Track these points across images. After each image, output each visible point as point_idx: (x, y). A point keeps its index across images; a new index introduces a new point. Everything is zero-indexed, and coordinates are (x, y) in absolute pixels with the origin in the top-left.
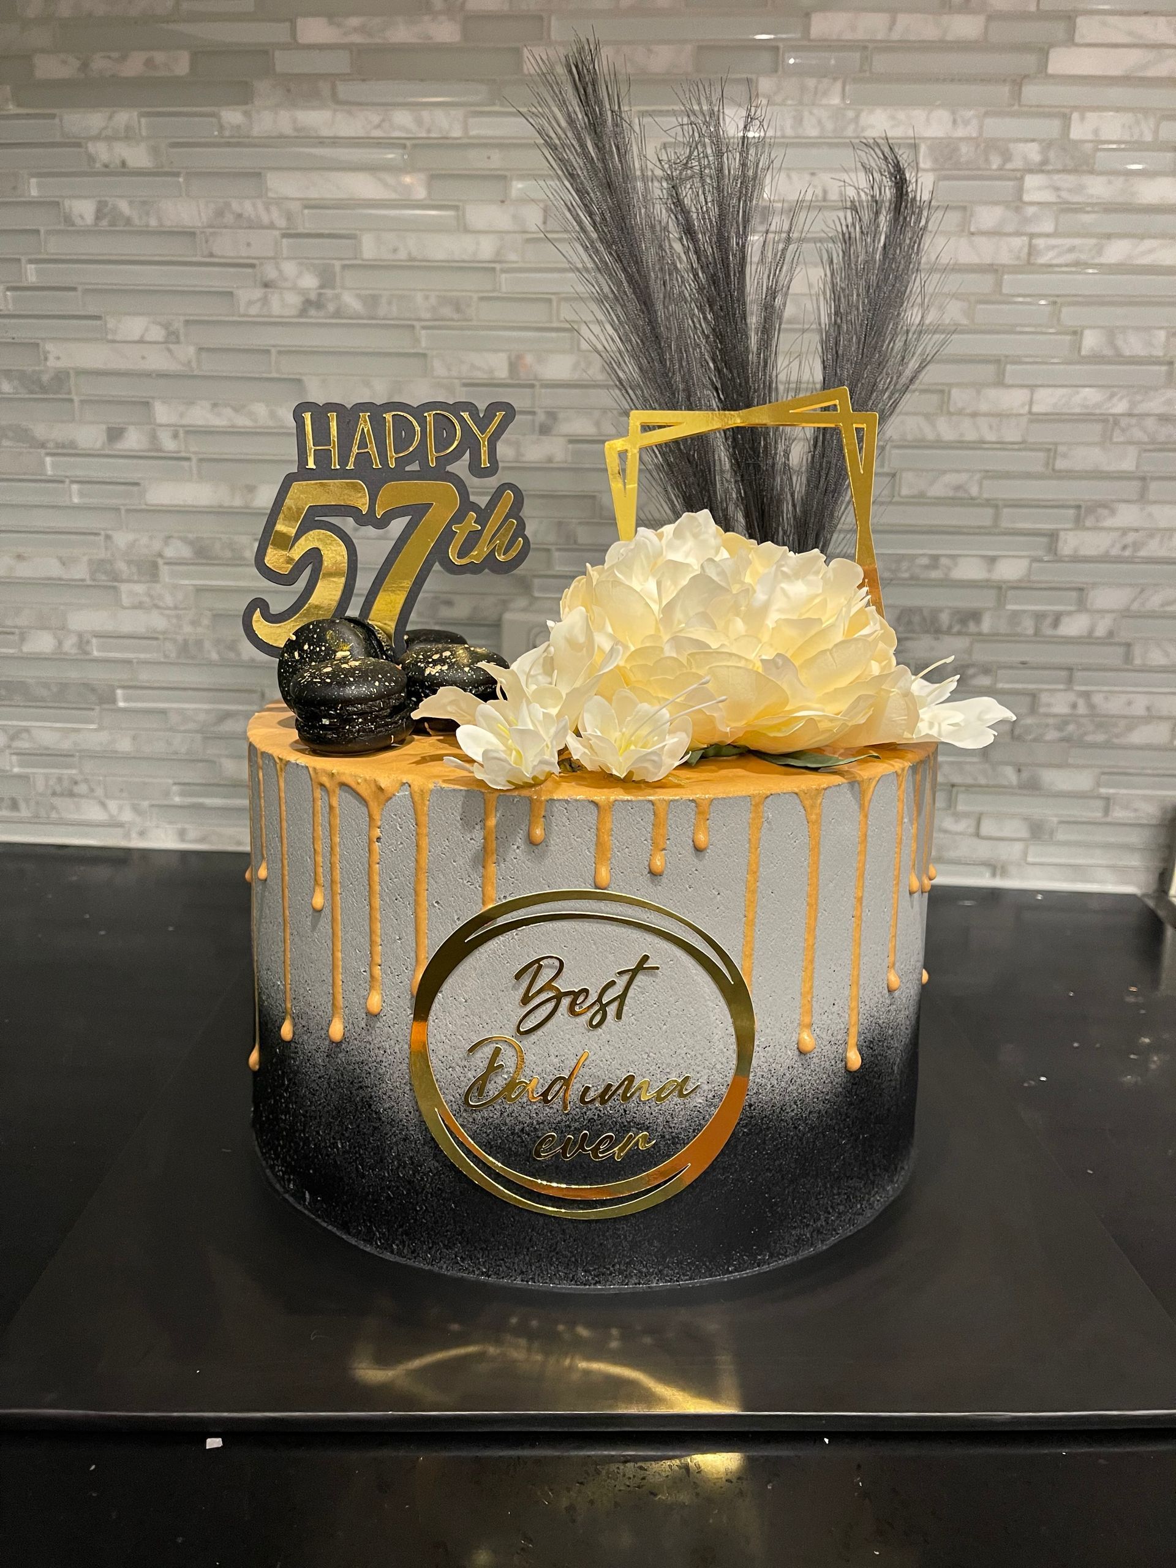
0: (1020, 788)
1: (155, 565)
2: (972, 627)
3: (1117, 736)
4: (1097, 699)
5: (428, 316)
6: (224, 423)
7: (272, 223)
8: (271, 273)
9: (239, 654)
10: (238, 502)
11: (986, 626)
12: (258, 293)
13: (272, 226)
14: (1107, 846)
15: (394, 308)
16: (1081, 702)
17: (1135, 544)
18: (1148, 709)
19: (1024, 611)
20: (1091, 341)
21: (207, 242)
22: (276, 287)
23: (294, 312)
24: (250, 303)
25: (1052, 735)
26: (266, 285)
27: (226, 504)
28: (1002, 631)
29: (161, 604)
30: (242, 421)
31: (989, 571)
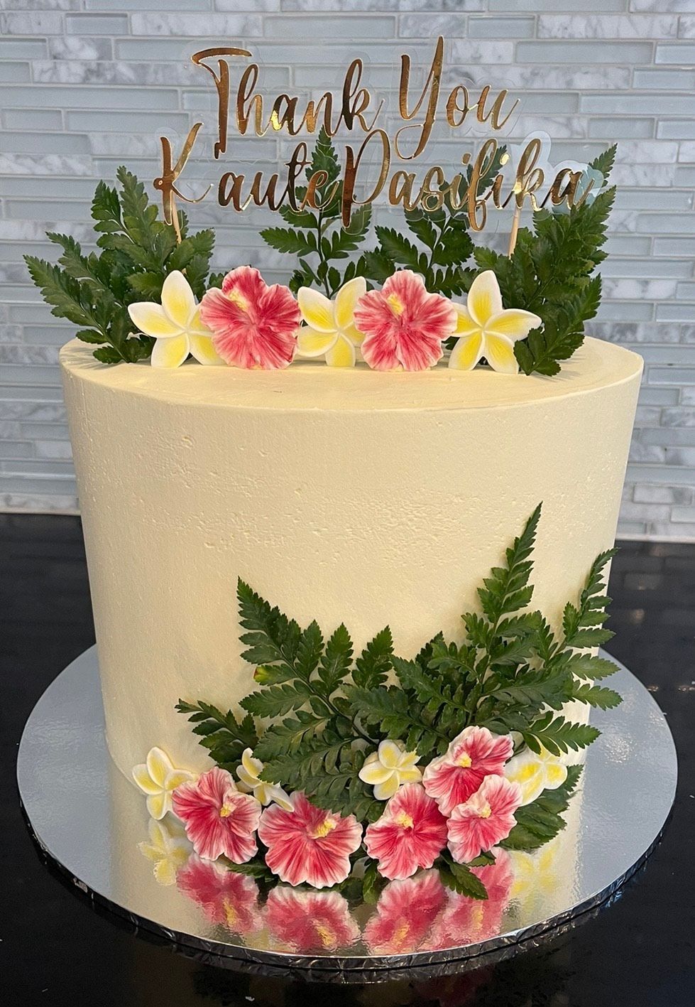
0: (667, 463)
2: (629, 336)
5: (188, 83)
6: (25, 171)
7: (58, 5)
8: (59, 47)
9: (46, 359)
11: (640, 335)
12: (48, 64)
13: (58, 8)
15: (160, 76)
19: (671, 324)
22: (63, 59)
23: (78, 79)
24: (43, 72)
27: (30, 238)
28: (654, 340)
30: (40, 170)
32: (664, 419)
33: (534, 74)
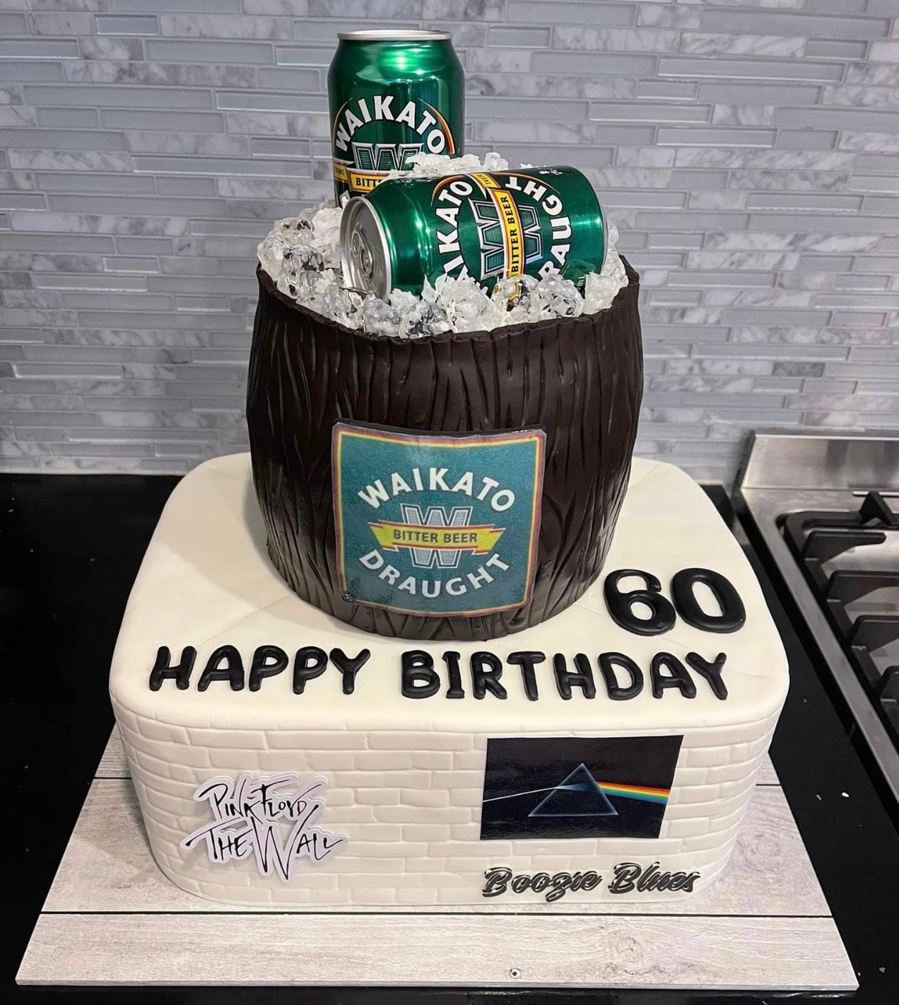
0: (654, 421)
1: (27, 276)
3: (718, 388)
4: (706, 365)
6: (65, 167)
8: (91, 48)
10: (85, 229)
12: (81, 64)
14: (707, 456)
15: (192, 77)
16: (696, 368)
17: (739, 261)
18: (739, 371)
19: (662, 307)
20: (721, 112)
21: (34, 23)
22: (95, 59)
23: (111, 79)
24: (75, 71)
25: (676, 388)
26: (87, 58)
28: (647, 320)
29: (37, 305)
30: (81, 166)
32: (652, 386)
33: (549, 83)
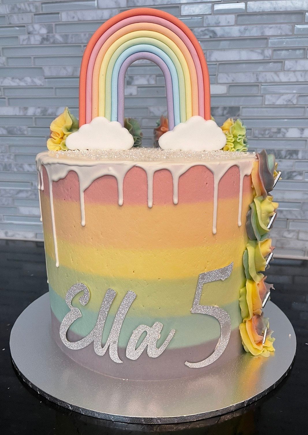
10: (22, 113)
21: (9, 18)
26: (29, 33)
31: (302, 134)
